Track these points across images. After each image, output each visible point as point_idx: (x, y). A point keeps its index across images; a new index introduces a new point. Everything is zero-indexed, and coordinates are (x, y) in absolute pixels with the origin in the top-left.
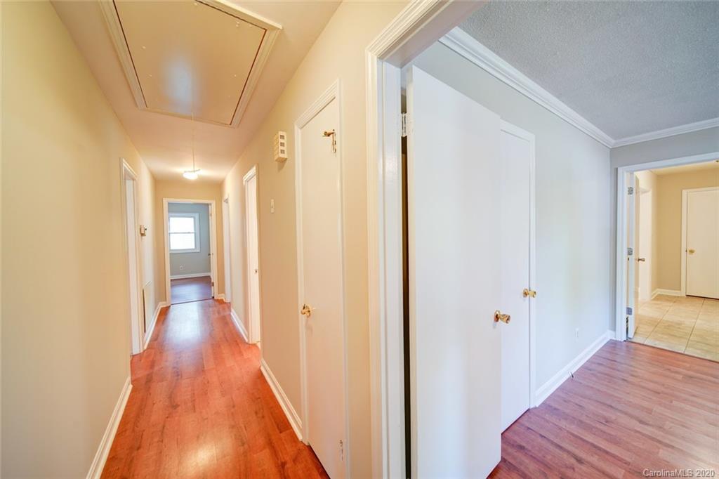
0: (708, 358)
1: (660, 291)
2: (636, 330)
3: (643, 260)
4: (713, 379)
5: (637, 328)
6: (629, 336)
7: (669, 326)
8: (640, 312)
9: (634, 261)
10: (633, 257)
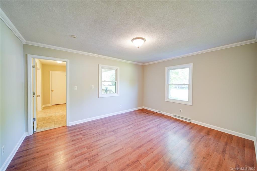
0: (61, 126)
1: (44, 106)
2: (37, 126)
3: (39, 96)
4: (63, 134)
5: (38, 124)
6: (35, 131)
7: (49, 119)
8: (38, 116)
9: (36, 97)
10: (35, 96)
